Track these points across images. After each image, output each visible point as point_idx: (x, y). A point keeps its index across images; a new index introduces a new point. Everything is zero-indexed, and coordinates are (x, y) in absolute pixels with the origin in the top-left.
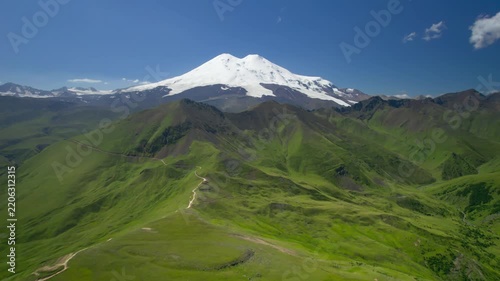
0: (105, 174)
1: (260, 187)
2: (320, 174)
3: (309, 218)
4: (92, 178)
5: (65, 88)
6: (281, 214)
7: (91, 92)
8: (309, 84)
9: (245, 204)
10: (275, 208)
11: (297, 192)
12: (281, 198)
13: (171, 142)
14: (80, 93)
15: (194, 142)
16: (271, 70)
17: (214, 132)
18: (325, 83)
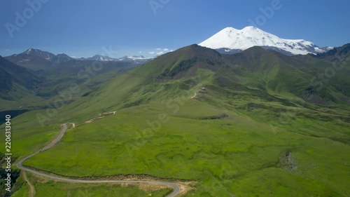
0: (143, 88)
1: (243, 95)
2: (291, 92)
3: (278, 114)
4: (136, 91)
5: (126, 56)
6: (256, 110)
7: (141, 58)
8: (294, 45)
9: (230, 103)
10: (252, 106)
11: (271, 100)
12: (258, 101)
13: (184, 69)
14: (134, 59)
15: (199, 69)
16: (263, 36)
17: (213, 64)
18: (307, 43)
